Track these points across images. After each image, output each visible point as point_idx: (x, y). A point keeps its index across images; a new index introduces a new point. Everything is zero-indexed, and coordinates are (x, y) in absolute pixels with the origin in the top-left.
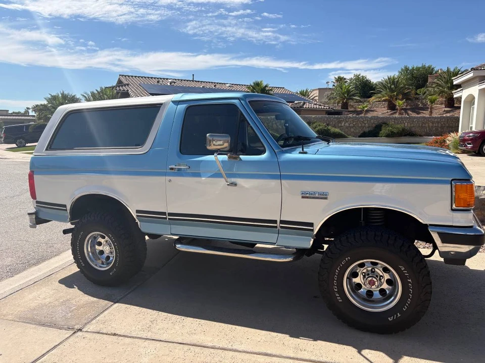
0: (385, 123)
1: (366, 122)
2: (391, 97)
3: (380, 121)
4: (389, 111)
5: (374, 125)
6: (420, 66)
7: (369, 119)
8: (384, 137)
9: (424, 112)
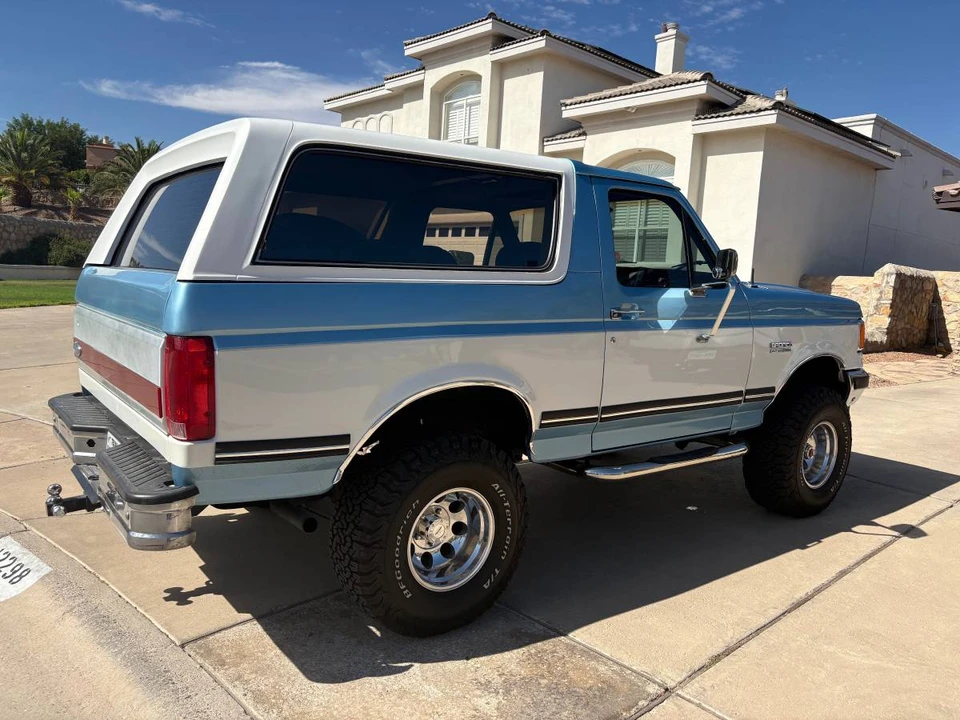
0: (55, 236)
1: (11, 229)
2: (20, 177)
3: (42, 231)
4: (17, 208)
5: (29, 239)
6: (56, 120)
7: (17, 224)
8: (60, 264)
9: (99, 218)
